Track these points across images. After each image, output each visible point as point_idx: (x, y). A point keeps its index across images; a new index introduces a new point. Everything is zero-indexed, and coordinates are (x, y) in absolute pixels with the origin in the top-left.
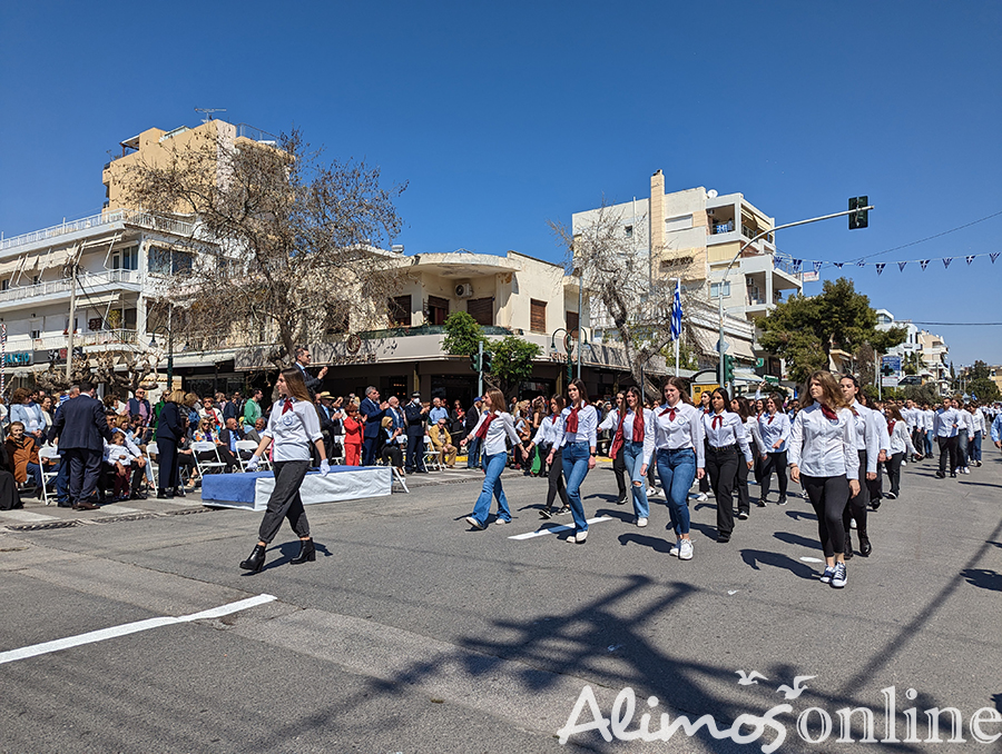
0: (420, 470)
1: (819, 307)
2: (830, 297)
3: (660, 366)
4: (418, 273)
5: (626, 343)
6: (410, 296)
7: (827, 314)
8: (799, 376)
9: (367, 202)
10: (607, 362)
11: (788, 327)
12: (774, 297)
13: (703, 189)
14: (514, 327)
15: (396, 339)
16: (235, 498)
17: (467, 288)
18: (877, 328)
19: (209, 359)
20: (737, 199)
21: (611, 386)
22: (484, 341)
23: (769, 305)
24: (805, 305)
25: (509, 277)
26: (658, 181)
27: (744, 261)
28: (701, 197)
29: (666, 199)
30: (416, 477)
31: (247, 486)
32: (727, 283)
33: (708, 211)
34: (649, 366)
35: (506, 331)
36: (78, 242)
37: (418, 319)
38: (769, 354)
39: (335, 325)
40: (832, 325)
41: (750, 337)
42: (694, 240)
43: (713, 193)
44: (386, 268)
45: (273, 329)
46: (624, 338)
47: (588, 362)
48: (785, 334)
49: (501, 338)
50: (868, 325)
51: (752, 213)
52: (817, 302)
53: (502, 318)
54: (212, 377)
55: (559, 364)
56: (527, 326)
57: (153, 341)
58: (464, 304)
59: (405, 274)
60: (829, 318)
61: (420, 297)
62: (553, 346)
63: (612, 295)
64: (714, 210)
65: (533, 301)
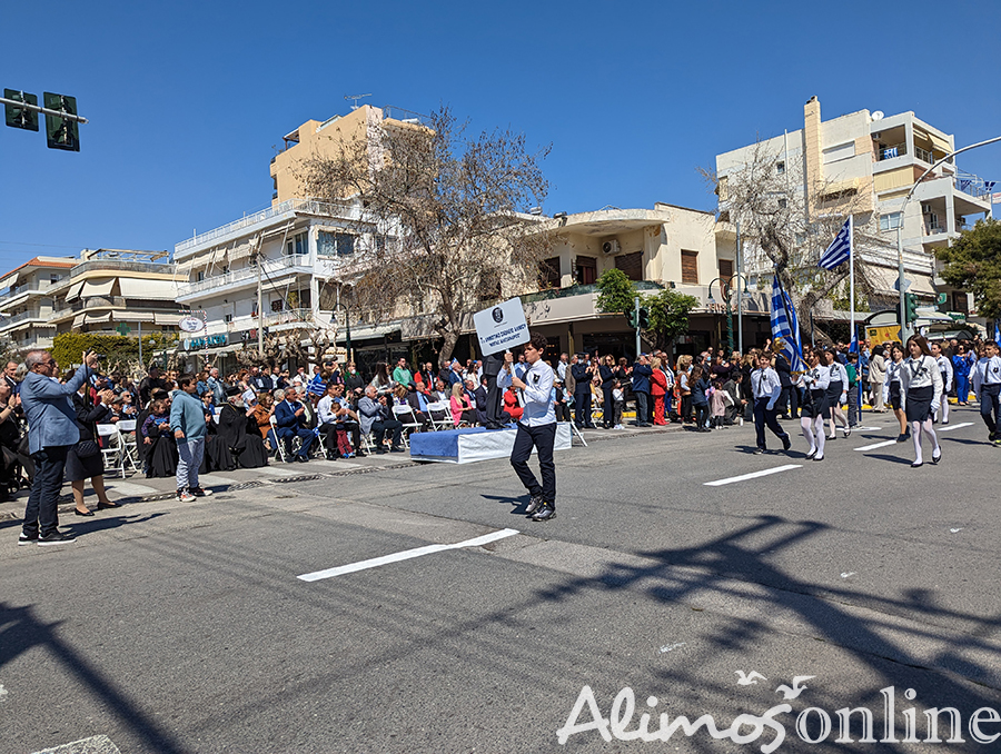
3: (827, 310)
4: (566, 234)
6: (559, 257)
8: (991, 311)
9: (515, 169)
11: (976, 256)
12: (957, 224)
13: (867, 112)
14: (665, 280)
16: (440, 453)
17: (614, 245)
23: (951, 234)
24: (997, 230)
25: (657, 230)
26: (813, 109)
28: (864, 121)
29: (823, 127)
31: (451, 443)
33: (873, 135)
34: (816, 311)
35: (658, 285)
36: (258, 232)
37: (567, 280)
38: (953, 289)
39: (488, 291)
41: (929, 270)
43: (878, 115)
44: (537, 232)
47: (749, 311)
48: (972, 265)
49: (655, 292)
51: (926, 132)
53: (652, 271)
55: (716, 315)
56: (678, 279)
57: (333, 317)
58: (611, 261)
59: (555, 237)
61: (568, 259)
62: (710, 296)
63: (770, 239)
64: (880, 133)
65: (683, 252)
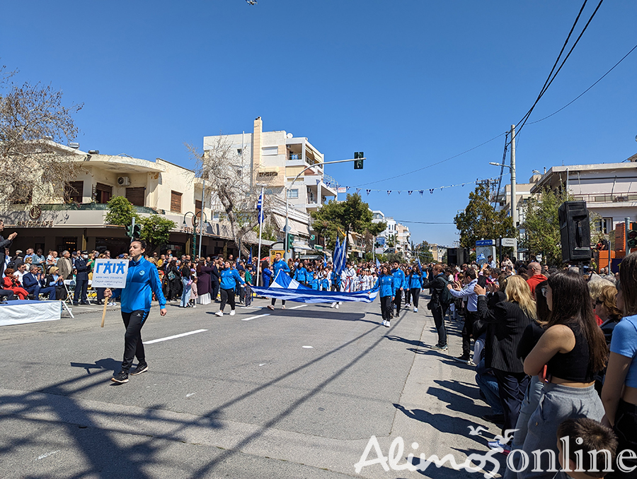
1: (344, 208)
2: (349, 203)
3: (252, 238)
4: (90, 167)
5: (232, 223)
6: (82, 182)
7: (347, 212)
8: (332, 247)
9: (51, 114)
10: (218, 233)
11: (327, 218)
12: (322, 200)
13: (285, 132)
14: (159, 208)
17: (126, 180)
20: (303, 141)
22: (136, 216)
23: (319, 205)
24: (337, 206)
25: (157, 175)
26: (259, 123)
27: (306, 178)
28: (283, 137)
29: (263, 135)
32: (297, 190)
33: (287, 145)
34: (246, 238)
37: (87, 200)
39: (21, 198)
41: (307, 222)
42: (277, 162)
43: (290, 135)
44: (64, 161)
46: (231, 220)
47: (206, 234)
48: (325, 222)
49: (148, 215)
51: (312, 150)
52: (343, 205)
53: (150, 200)
55: (188, 234)
56: (167, 208)
58: (123, 191)
59: (78, 167)
61: (90, 185)
62: (184, 222)
63: (224, 193)
64: (290, 145)
65: (173, 192)
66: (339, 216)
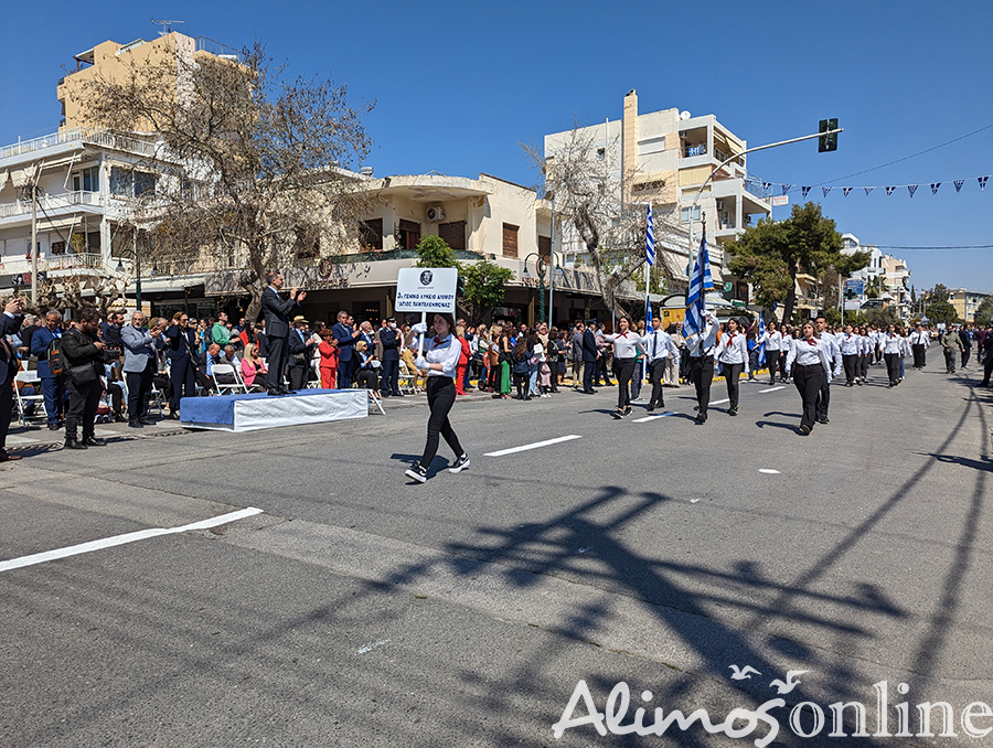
0: (395, 393)
1: (787, 232)
2: (797, 221)
3: (631, 292)
4: (389, 196)
5: (598, 268)
6: (381, 219)
7: (794, 238)
8: (765, 300)
9: (335, 121)
10: (579, 287)
11: (756, 251)
12: (744, 221)
13: (676, 111)
14: (487, 251)
15: (369, 264)
16: (214, 420)
17: (439, 211)
18: (842, 252)
19: (179, 284)
20: (709, 121)
21: (583, 311)
23: (739, 230)
24: (773, 229)
25: (481, 199)
26: (631, 101)
27: (716, 185)
28: (674, 120)
29: (639, 120)
30: (392, 400)
31: (226, 409)
32: (698, 208)
33: (680, 133)
34: (620, 291)
35: (478, 256)
36: (36, 162)
37: (389, 243)
38: (737, 279)
39: (306, 250)
40: (799, 250)
41: (719, 261)
42: (665, 164)
43: (686, 115)
44: (356, 190)
45: (242, 253)
46: (596, 262)
47: (560, 287)
48: (753, 259)
49: (473, 262)
50: (834, 249)
51: (725, 136)
52: (785, 227)
53: (475, 242)
54: (182, 302)
55: (531, 288)
56: (499, 251)
57: (120, 265)
58: (435, 228)
59: (376, 197)
60: (796, 242)
61: (391, 221)
62: (526, 271)
63: (583, 219)
64: (686, 132)
65: (505, 225)
66: (779, 246)
